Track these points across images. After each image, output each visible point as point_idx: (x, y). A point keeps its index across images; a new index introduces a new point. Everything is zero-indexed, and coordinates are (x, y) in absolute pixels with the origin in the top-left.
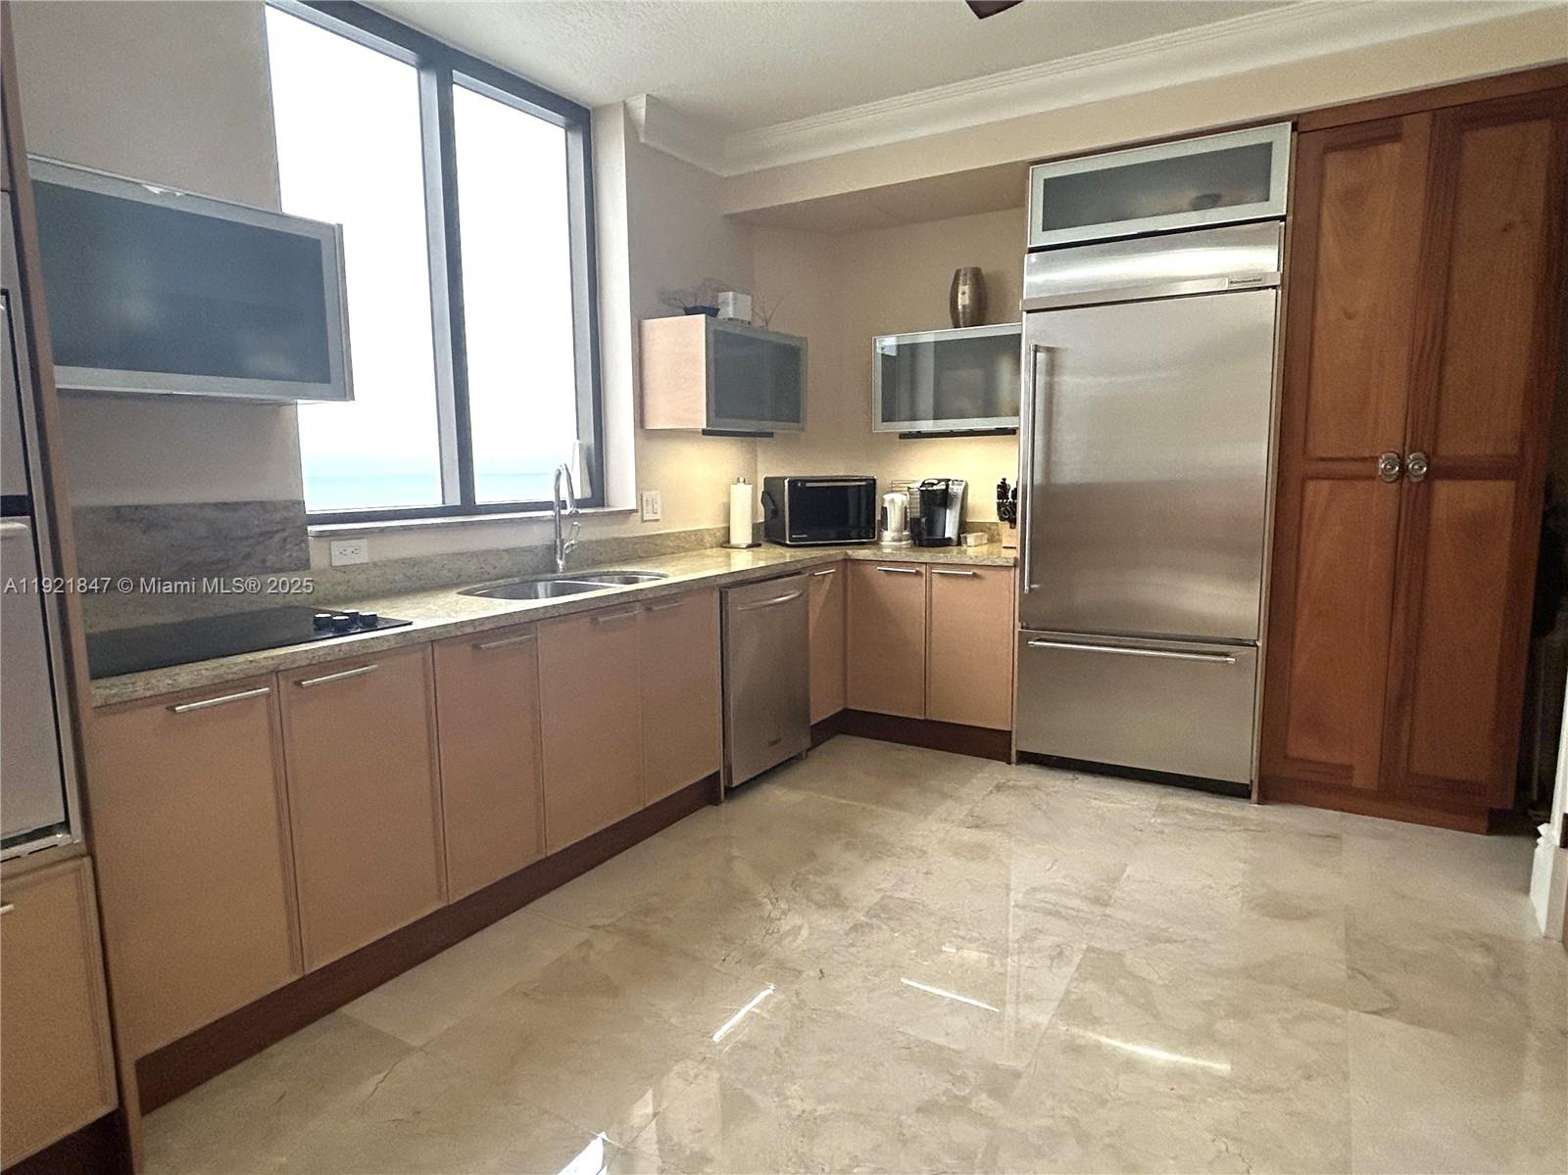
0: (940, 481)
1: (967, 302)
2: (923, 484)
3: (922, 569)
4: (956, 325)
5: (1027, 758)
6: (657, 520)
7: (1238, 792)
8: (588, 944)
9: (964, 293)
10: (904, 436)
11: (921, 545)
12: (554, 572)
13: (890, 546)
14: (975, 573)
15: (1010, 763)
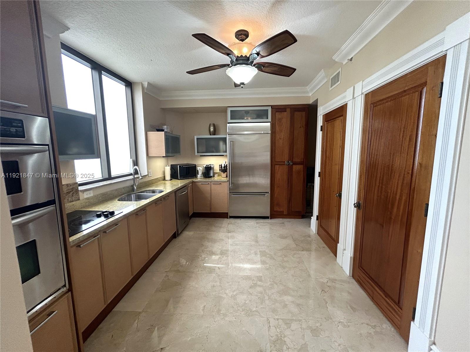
0: (209, 165)
1: (213, 130)
2: (206, 166)
3: (209, 183)
4: (211, 135)
5: (231, 217)
6: (151, 176)
7: (266, 218)
8: (167, 276)
9: (212, 128)
10: (201, 156)
11: (206, 178)
12: (134, 191)
13: (200, 178)
14: (220, 183)
15: (228, 218)
